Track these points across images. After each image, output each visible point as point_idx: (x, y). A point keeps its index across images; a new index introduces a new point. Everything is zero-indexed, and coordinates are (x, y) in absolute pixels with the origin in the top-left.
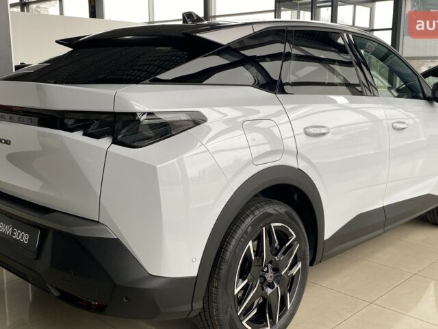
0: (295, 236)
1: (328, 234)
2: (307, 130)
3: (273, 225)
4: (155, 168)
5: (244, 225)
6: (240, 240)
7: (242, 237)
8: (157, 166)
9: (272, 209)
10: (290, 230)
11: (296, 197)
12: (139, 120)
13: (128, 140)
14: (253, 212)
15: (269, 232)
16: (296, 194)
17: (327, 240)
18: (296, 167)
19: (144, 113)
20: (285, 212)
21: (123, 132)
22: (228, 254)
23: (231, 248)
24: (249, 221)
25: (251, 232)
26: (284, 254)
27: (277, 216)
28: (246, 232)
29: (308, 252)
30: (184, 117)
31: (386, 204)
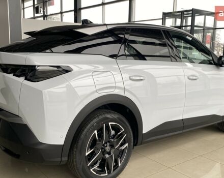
0: (123, 130)
1: (145, 131)
2: (131, 78)
3: (110, 123)
6: (89, 130)
7: (91, 128)
8: (43, 91)
9: (109, 116)
10: (121, 126)
14: (98, 116)
17: (144, 134)
18: (124, 95)
19: (39, 66)
20: (118, 118)
23: (84, 133)
24: (95, 120)
25: (96, 126)
27: (112, 119)
28: (93, 125)
31: (184, 118)
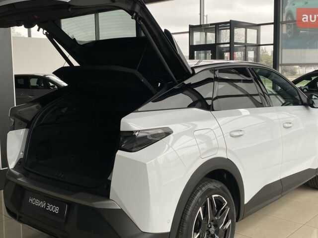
0: (227, 203)
1: (246, 200)
2: (231, 133)
3: (213, 196)
4: (145, 164)
5: (196, 197)
6: (194, 208)
7: (196, 205)
8: (147, 163)
9: (212, 186)
10: (224, 199)
11: (225, 176)
12: (135, 135)
13: (127, 147)
14: (201, 189)
15: (211, 201)
16: (225, 175)
17: (246, 204)
18: (226, 158)
19: (137, 131)
20: (221, 188)
21: (125, 142)
22: (188, 216)
23: (189, 213)
24: (199, 194)
25: (201, 202)
26: (220, 215)
27: (216, 190)
28: (198, 202)
29: (235, 213)
30: (160, 131)
31: (282, 178)
